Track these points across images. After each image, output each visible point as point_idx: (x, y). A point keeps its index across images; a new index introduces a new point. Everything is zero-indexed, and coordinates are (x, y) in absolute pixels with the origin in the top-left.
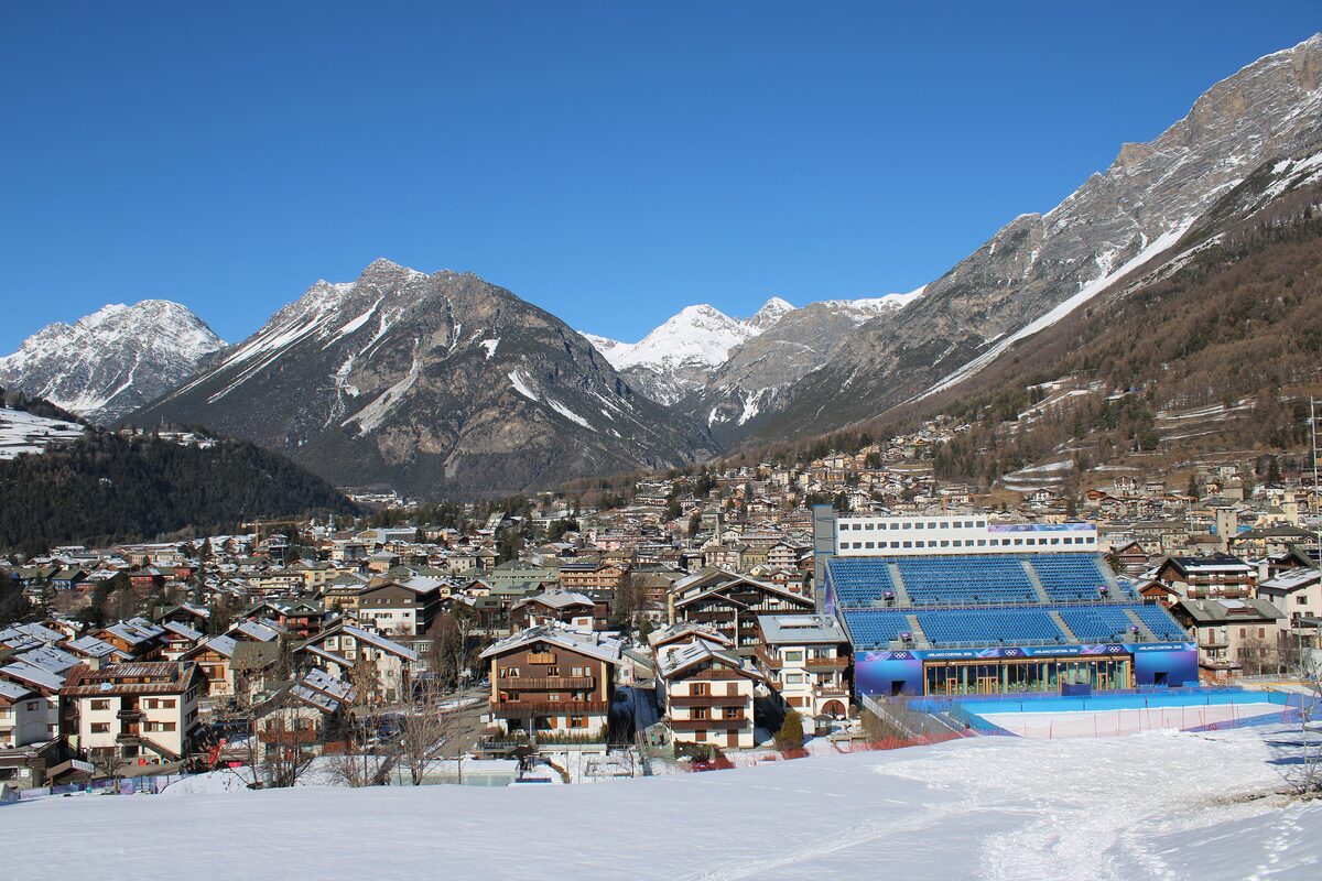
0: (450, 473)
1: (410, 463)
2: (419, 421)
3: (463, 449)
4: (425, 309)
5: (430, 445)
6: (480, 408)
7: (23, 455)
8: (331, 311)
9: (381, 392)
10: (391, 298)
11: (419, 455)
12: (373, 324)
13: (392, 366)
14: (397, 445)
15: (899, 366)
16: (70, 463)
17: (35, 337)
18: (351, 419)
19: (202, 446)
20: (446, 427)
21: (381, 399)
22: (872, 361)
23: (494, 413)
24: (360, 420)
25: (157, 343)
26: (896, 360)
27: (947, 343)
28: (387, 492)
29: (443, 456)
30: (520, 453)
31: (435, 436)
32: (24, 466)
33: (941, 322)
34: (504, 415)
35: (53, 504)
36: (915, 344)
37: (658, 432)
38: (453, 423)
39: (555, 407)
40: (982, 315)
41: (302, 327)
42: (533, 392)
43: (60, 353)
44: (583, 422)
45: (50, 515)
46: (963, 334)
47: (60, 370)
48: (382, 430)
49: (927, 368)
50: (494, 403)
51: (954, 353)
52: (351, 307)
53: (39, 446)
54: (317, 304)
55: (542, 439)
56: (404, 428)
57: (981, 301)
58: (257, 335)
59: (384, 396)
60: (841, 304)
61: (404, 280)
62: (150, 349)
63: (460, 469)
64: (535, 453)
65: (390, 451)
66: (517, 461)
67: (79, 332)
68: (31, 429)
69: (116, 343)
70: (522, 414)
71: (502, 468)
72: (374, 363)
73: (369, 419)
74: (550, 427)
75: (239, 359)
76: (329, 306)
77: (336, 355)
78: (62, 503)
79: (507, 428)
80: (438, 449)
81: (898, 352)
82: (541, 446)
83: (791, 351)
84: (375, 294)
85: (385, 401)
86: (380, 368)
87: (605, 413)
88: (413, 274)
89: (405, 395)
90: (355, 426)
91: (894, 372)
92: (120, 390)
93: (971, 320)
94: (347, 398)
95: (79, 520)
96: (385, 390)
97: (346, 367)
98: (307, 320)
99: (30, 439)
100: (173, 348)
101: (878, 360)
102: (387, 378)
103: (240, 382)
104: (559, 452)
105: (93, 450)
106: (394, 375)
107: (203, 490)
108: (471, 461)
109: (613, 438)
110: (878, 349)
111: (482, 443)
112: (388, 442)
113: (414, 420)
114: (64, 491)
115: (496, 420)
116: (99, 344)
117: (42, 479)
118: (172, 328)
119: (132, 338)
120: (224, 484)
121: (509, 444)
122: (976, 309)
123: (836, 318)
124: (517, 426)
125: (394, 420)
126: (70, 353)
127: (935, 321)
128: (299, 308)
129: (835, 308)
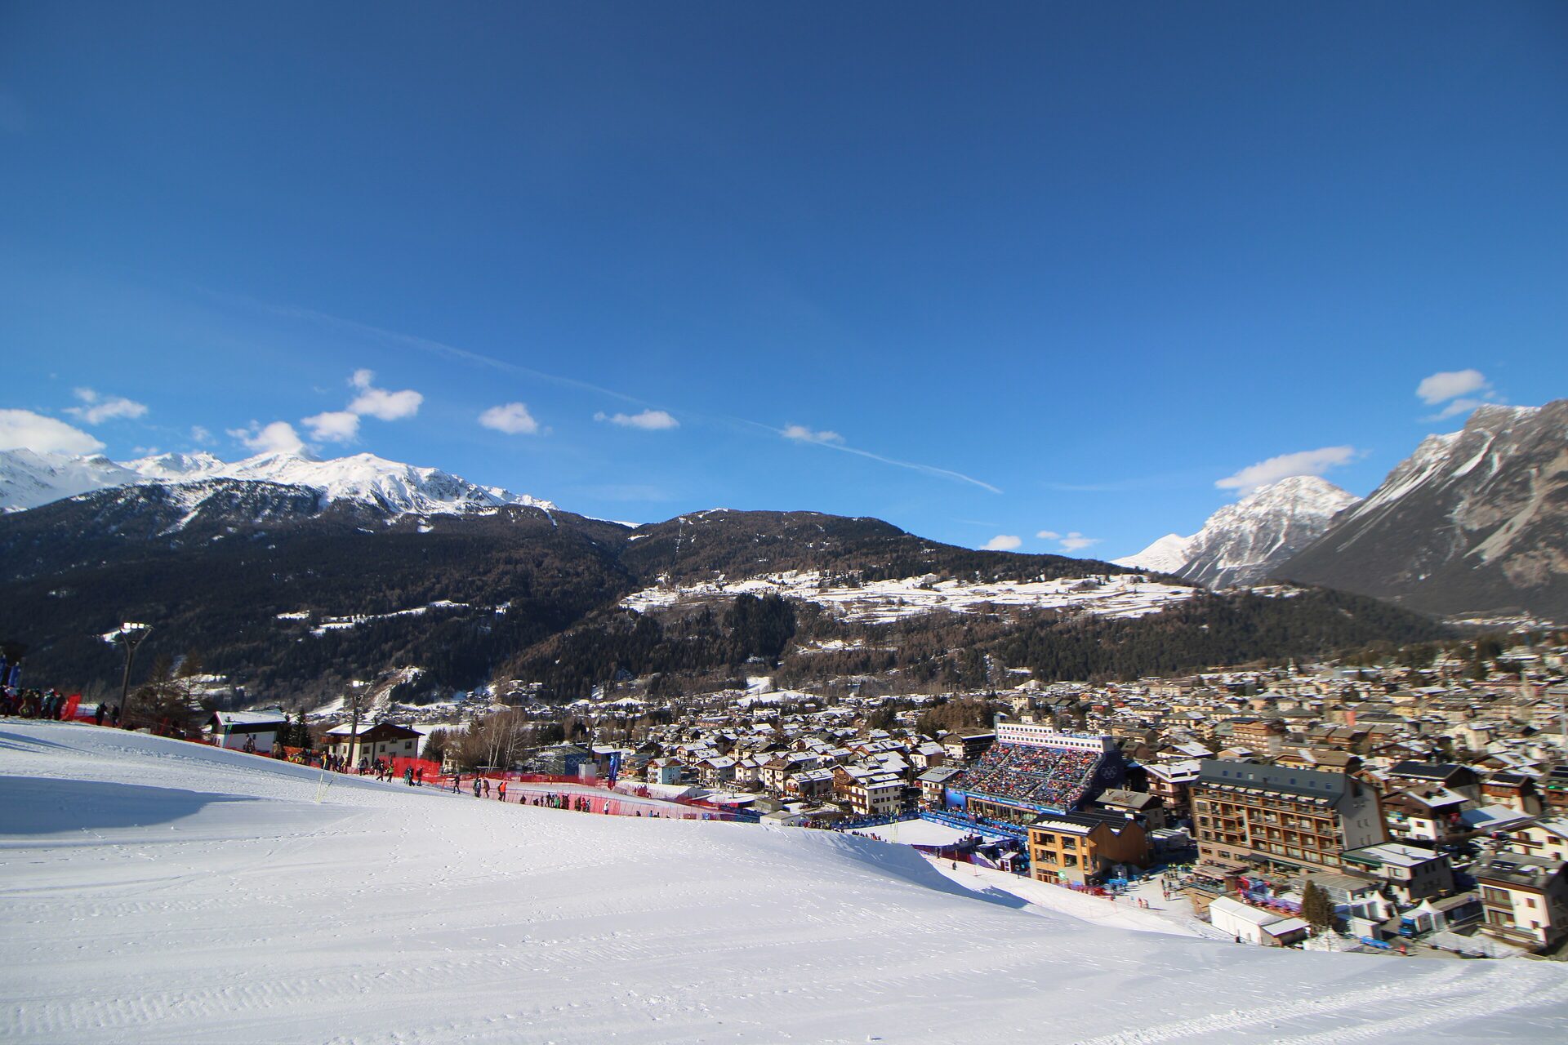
1: (1542, 585)
2: (1547, 546)
4: (1541, 440)
5: (1564, 566)
7: (1146, 614)
8: (1442, 460)
9: (1503, 522)
10: (1501, 437)
11: (1552, 577)
12: (1485, 463)
13: (1510, 498)
14: (1526, 570)
16: (1179, 618)
17: (1212, 518)
18: (1474, 551)
19: (1287, 595)
21: (1502, 530)
24: (1482, 551)
25: (1298, 510)
28: (1517, 614)
32: (1147, 622)
35: (1165, 646)
41: (1416, 478)
43: (1226, 528)
45: (1162, 653)
47: (1229, 540)
48: (1507, 557)
52: (1463, 451)
53: (1160, 607)
54: (1429, 456)
56: (1532, 553)
58: (1376, 492)
59: (1506, 525)
61: (1512, 419)
62: (1293, 515)
65: (1518, 576)
67: (1239, 510)
68: (1155, 597)
69: (1267, 514)
72: (1491, 498)
73: (1492, 548)
75: (1364, 513)
76: (1440, 455)
77: (1450, 498)
78: (1171, 645)
84: (1482, 438)
85: (1508, 530)
86: (1498, 501)
88: (1520, 411)
89: (1529, 523)
90: (1477, 558)
92: (1275, 548)
94: (1468, 533)
95: (1182, 655)
96: (1509, 519)
97: (1463, 505)
98: (1421, 470)
99: (1154, 603)
100: (1312, 511)
102: (1507, 509)
103: (1364, 532)
105: (1195, 608)
106: (1515, 506)
107: (1285, 629)
112: (1517, 567)
113: (1541, 545)
114: (1173, 637)
116: (1254, 517)
117: (1157, 629)
118: (1309, 496)
119: (1278, 508)
120: (1303, 624)
125: (1517, 547)
126: (1234, 526)
128: (1412, 463)
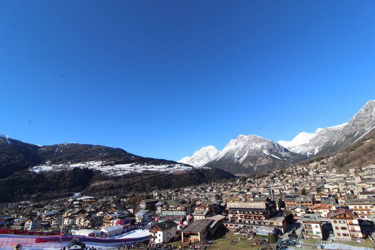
0: (255, 169)
1: (248, 168)
3: (257, 165)
5: (251, 165)
6: (259, 157)
11: (250, 167)
14: (246, 165)
15: (346, 139)
16: (189, 174)
19: (209, 169)
20: (253, 161)
21: (242, 157)
22: (339, 138)
23: (261, 158)
25: (210, 152)
26: (344, 138)
27: (356, 132)
29: (254, 166)
30: (267, 165)
31: (252, 163)
33: (353, 128)
34: (263, 159)
35: (186, 180)
36: (348, 133)
37: (294, 158)
38: (255, 160)
39: (272, 156)
40: (364, 125)
42: (268, 153)
43: (197, 155)
44: (278, 158)
46: (360, 129)
48: (243, 163)
49: (352, 138)
50: (261, 156)
51: (359, 134)
54: (232, 143)
55: (270, 162)
57: (362, 122)
60: (332, 127)
61: (244, 138)
63: (257, 168)
64: (270, 164)
66: (266, 166)
67: (200, 152)
68: (184, 169)
69: (205, 153)
70: (266, 158)
71: (264, 168)
72: (241, 151)
73: (241, 161)
74: (271, 160)
79: (264, 160)
80: (252, 165)
81: (345, 135)
82: (270, 163)
83: (323, 138)
84: (240, 140)
87: (283, 156)
89: (246, 156)
90: (239, 162)
91: (344, 140)
93: (361, 126)
94: (237, 158)
97: (236, 153)
101: (340, 138)
102: (243, 154)
104: (274, 164)
105: (192, 172)
107: (209, 176)
108: (258, 167)
109: (285, 160)
110: (340, 136)
111: (260, 163)
112: (244, 165)
113: (248, 161)
114: (188, 178)
115: (262, 159)
116: (203, 153)
117: (185, 176)
118: (212, 150)
119: (207, 152)
121: (265, 163)
122: (362, 124)
123: (332, 130)
124: (265, 160)
125: (245, 161)
127: (352, 128)
129: (331, 128)
